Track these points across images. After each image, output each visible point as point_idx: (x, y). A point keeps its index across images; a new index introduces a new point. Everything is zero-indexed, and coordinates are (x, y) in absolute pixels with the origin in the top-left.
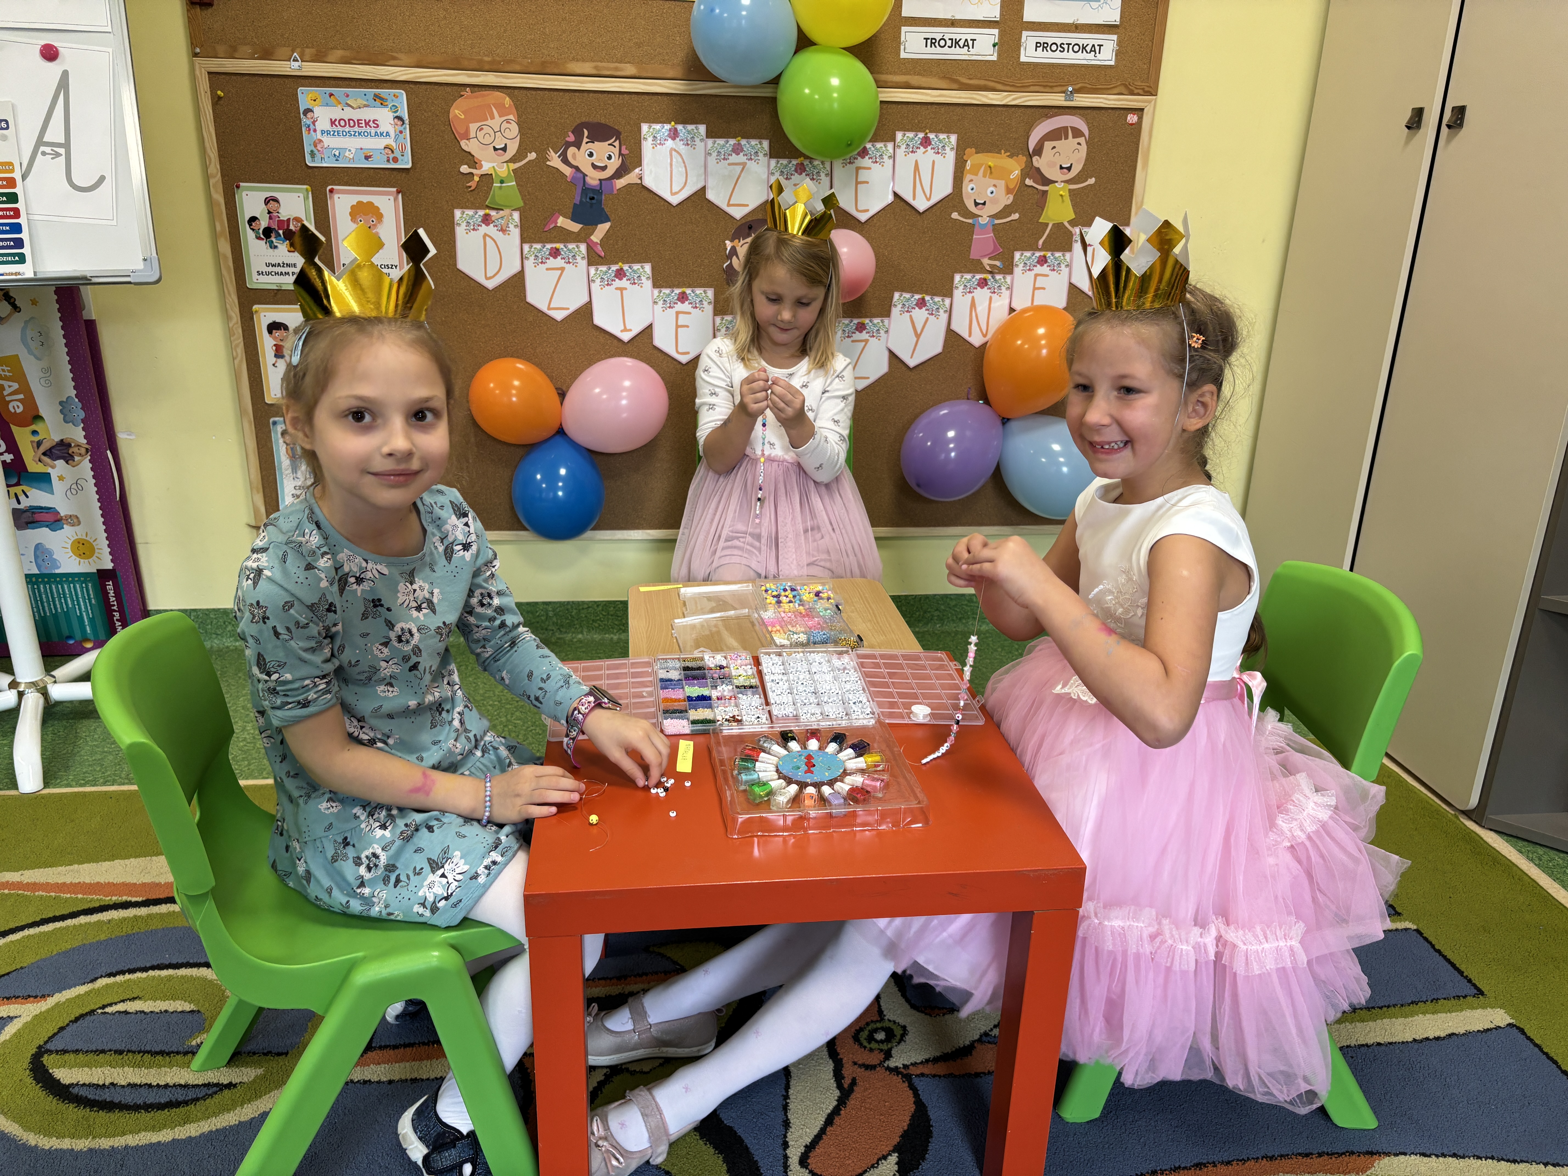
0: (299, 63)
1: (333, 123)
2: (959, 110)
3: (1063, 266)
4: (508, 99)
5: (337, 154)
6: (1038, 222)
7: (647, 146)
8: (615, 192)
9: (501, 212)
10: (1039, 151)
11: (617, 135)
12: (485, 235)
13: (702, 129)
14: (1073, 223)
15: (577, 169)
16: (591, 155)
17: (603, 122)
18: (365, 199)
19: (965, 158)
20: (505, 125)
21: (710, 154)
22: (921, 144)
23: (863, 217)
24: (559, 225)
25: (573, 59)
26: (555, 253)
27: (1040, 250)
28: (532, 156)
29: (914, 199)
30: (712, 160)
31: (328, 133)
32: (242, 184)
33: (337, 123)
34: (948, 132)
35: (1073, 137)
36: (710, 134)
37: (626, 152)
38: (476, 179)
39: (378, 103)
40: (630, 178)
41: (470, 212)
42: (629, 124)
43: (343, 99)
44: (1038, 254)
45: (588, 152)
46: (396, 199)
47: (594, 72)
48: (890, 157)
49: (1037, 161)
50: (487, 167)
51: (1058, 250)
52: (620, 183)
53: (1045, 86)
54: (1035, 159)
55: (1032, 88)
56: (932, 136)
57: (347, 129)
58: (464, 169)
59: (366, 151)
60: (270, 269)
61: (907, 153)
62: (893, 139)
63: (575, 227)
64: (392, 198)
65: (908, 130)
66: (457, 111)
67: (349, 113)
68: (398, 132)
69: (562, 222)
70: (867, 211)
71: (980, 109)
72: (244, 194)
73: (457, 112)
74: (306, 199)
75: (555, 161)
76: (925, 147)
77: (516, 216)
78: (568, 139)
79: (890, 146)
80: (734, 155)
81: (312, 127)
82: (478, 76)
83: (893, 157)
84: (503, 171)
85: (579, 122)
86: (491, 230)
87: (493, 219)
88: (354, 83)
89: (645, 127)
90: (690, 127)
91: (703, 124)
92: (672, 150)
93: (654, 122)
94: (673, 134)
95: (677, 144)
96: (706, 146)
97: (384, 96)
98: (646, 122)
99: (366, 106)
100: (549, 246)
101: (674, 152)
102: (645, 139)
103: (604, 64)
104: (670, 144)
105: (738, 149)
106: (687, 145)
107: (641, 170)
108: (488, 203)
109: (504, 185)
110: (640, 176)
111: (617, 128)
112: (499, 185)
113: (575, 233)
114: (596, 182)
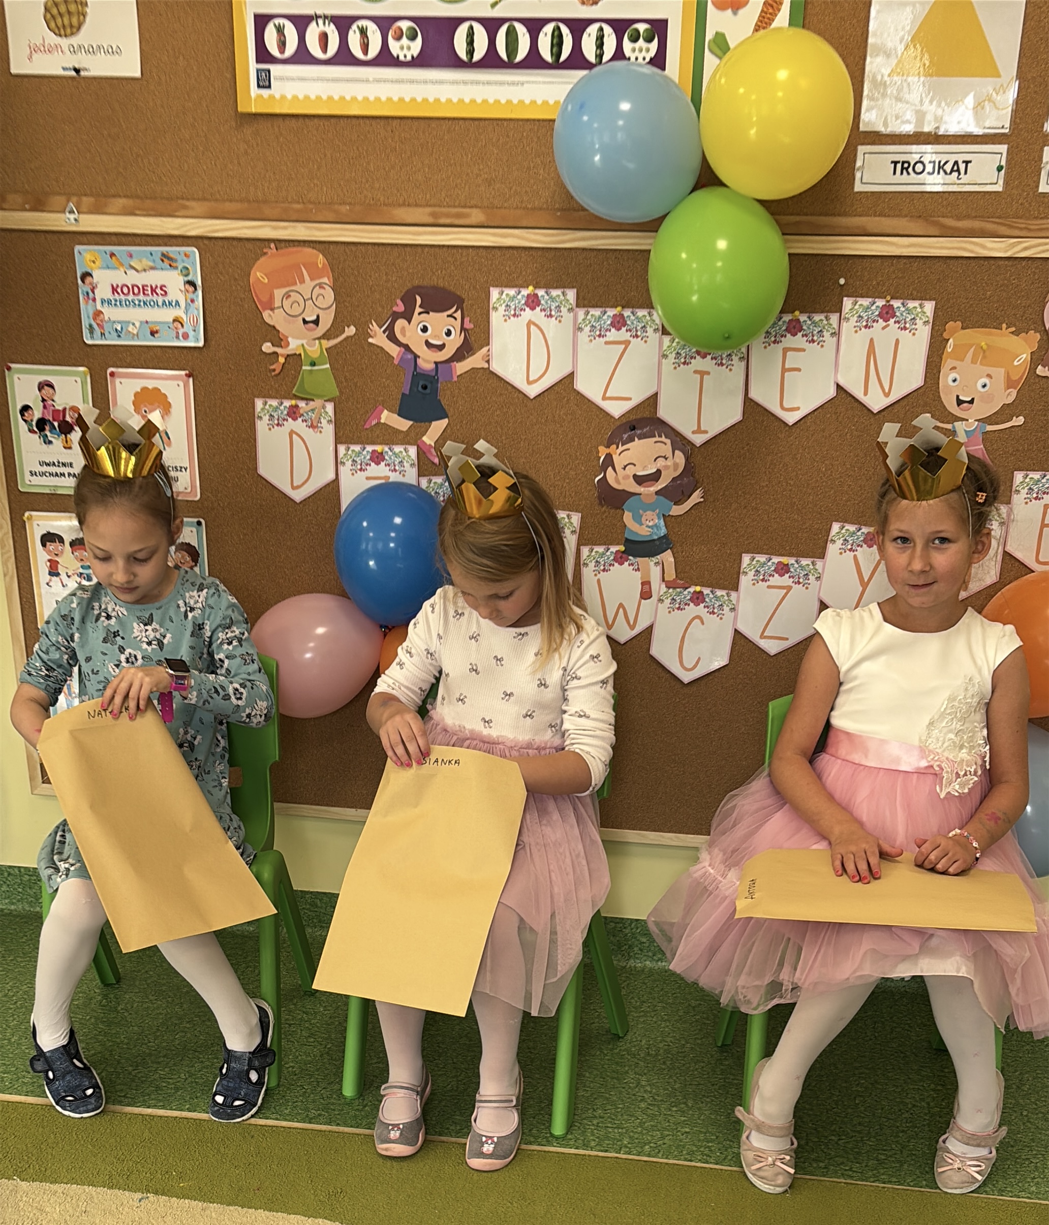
0: (76, 216)
1: (114, 290)
2: (940, 265)
4: (321, 256)
5: (119, 328)
7: (496, 318)
8: (455, 379)
9: (311, 403)
11: (459, 302)
12: (292, 433)
13: (571, 294)
15: (407, 348)
16: (425, 329)
17: (441, 285)
18: (150, 384)
19: (945, 335)
20: (317, 290)
21: (580, 329)
22: (880, 315)
23: (791, 418)
24: (382, 421)
25: (404, 204)
26: (378, 458)
28: (351, 331)
29: (865, 393)
30: (584, 336)
31: (109, 302)
32: (13, 366)
33: (119, 290)
34: (921, 299)
36: (583, 302)
37: (470, 326)
38: (282, 360)
39: (166, 264)
40: (473, 362)
41: (274, 403)
42: (475, 288)
43: (125, 259)
45: (421, 326)
46: (186, 386)
47: (430, 220)
48: (833, 334)
50: (294, 345)
52: (461, 368)
56: (897, 304)
57: (131, 297)
58: (267, 347)
59: (150, 325)
60: (45, 469)
61: (858, 329)
62: (839, 309)
63: (404, 424)
64: (181, 384)
65: (863, 296)
67: (133, 278)
68: (189, 301)
69: (387, 417)
70: (798, 409)
71: (973, 263)
72: (16, 376)
73: (258, 275)
74: (84, 384)
75: (378, 338)
76: (886, 320)
77: (330, 407)
78: (395, 309)
79: (834, 318)
80: (613, 330)
81: (91, 294)
82: (285, 228)
83: (836, 334)
84: (315, 350)
85: (409, 286)
86: (298, 425)
87: (301, 411)
88: (138, 240)
89: (495, 293)
90: (555, 293)
91: (573, 287)
92: (530, 323)
93: (506, 286)
94: (533, 302)
95: (537, 315)
96: (575, 318)
97: (171, 255)
98: (497, 286)
99: (152, 268)
100: (370, 448)
101: (532, 327)
102: (496, 309)
103: (443, 209)
104: (528, 314)
105: (619, 322)
106: (550, 316)
107: (489, 350)
108: (296, 391)
109: (316, 368)
110: (487, 359)
111: (459, 293)
112: (309, 368)
113: (402, 432)
114: (431, 366)
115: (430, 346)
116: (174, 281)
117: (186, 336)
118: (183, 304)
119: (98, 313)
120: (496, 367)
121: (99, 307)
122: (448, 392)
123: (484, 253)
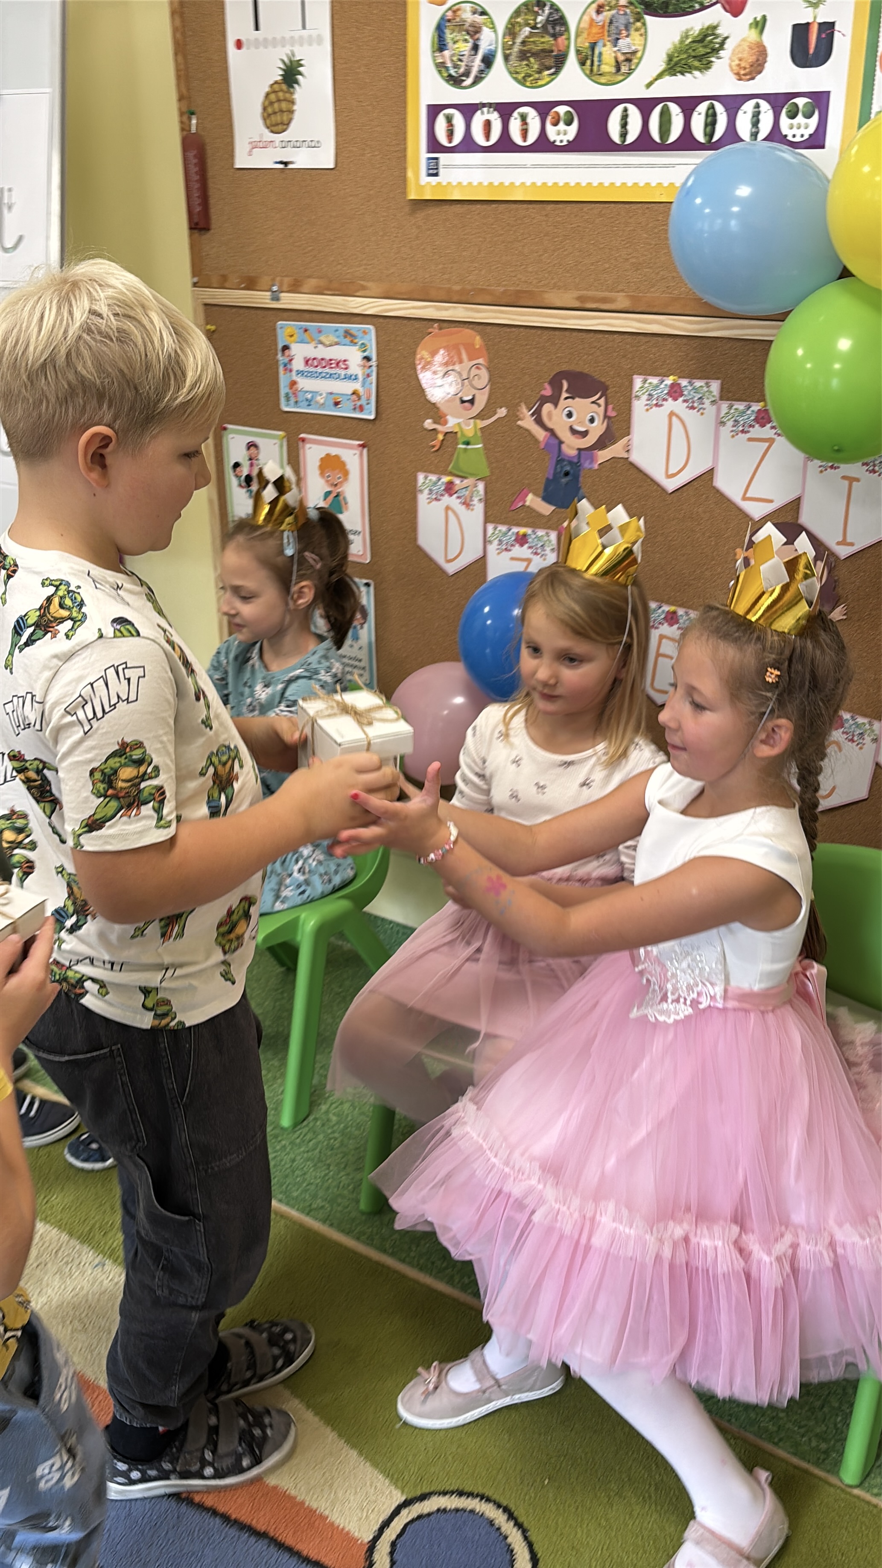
0: (277, 294)
1: (307, 362)
4: (478, 338)
5: (309, 398)
7: (639, 406)
8: (595, 467)
9: (465, 481)
11: (603, 389)
12: (448, 508)
13: (715, 386)
15: (552, 432)
16: (570, 415)
17: (586, 371)
18: (334, 451)
20: (474, 371)
21: (723, 423)
24: (527, 503)
25: (555, 286)
26: (522, 540)
28: (502, 412)
30: (726, 431)
31: (303, 373)
32: (230, 426)
33: (310, 363)
36: (726, 395)
37: (613, 414)
38: (441, 437)
39: (348, 340)
40: (616, 450)
41: (433, 478)
42: (618, 375)
43: (316, 335)
45: (566, 412)
46: (361, 455)
47: (577, 304)
50: (452, 423)
52: (603, 455)
57: (319, 369)
58: (428, 424)
59: (335, 397)
63: (546, 509)
64: (358, 453)
66: (423, 352)
67: (321, 352)
68: (365, 376)
69: (532, 500)
72: (230, 437)
74: (281, 446)
75: (527, 422)
77: (481, 486)
78: (544, 392)
80: (757, 426)
81: (288, 366)
82: (446, 309)
84: (470, 429)
85: (557, 370)
86: (453, 501)
87: (457, 488)
88: (327, 317)
89: (638, 381)
90: (698, 383)
91: (718, 379)
92: (672, 414)
93: (650, 374)
94: (675, 392)
95: (678, 406)
96: (719, 410)
97: (354, 332)
98: (640, 374)
99: (337, 344)
100: (515, 530)
101: (674, 419)
102: (638, 397)
103: (590, 293)
104: (671, 405)
105: (763, 418)
106: (693, 408)
107: (629, 440)
108: (453, 467)
109: (469, 447)
110: (627, 449)
111: (603, 380)
112: (464, 446)
113: (544, 516)
114: (573, 453)
115: (574, 431)
116: (353, 356)
117: (361, 409)
118: (360, 377)
119: (293, 383)
120: (636, 457)
121: (295, 378)
123: (629, 339)
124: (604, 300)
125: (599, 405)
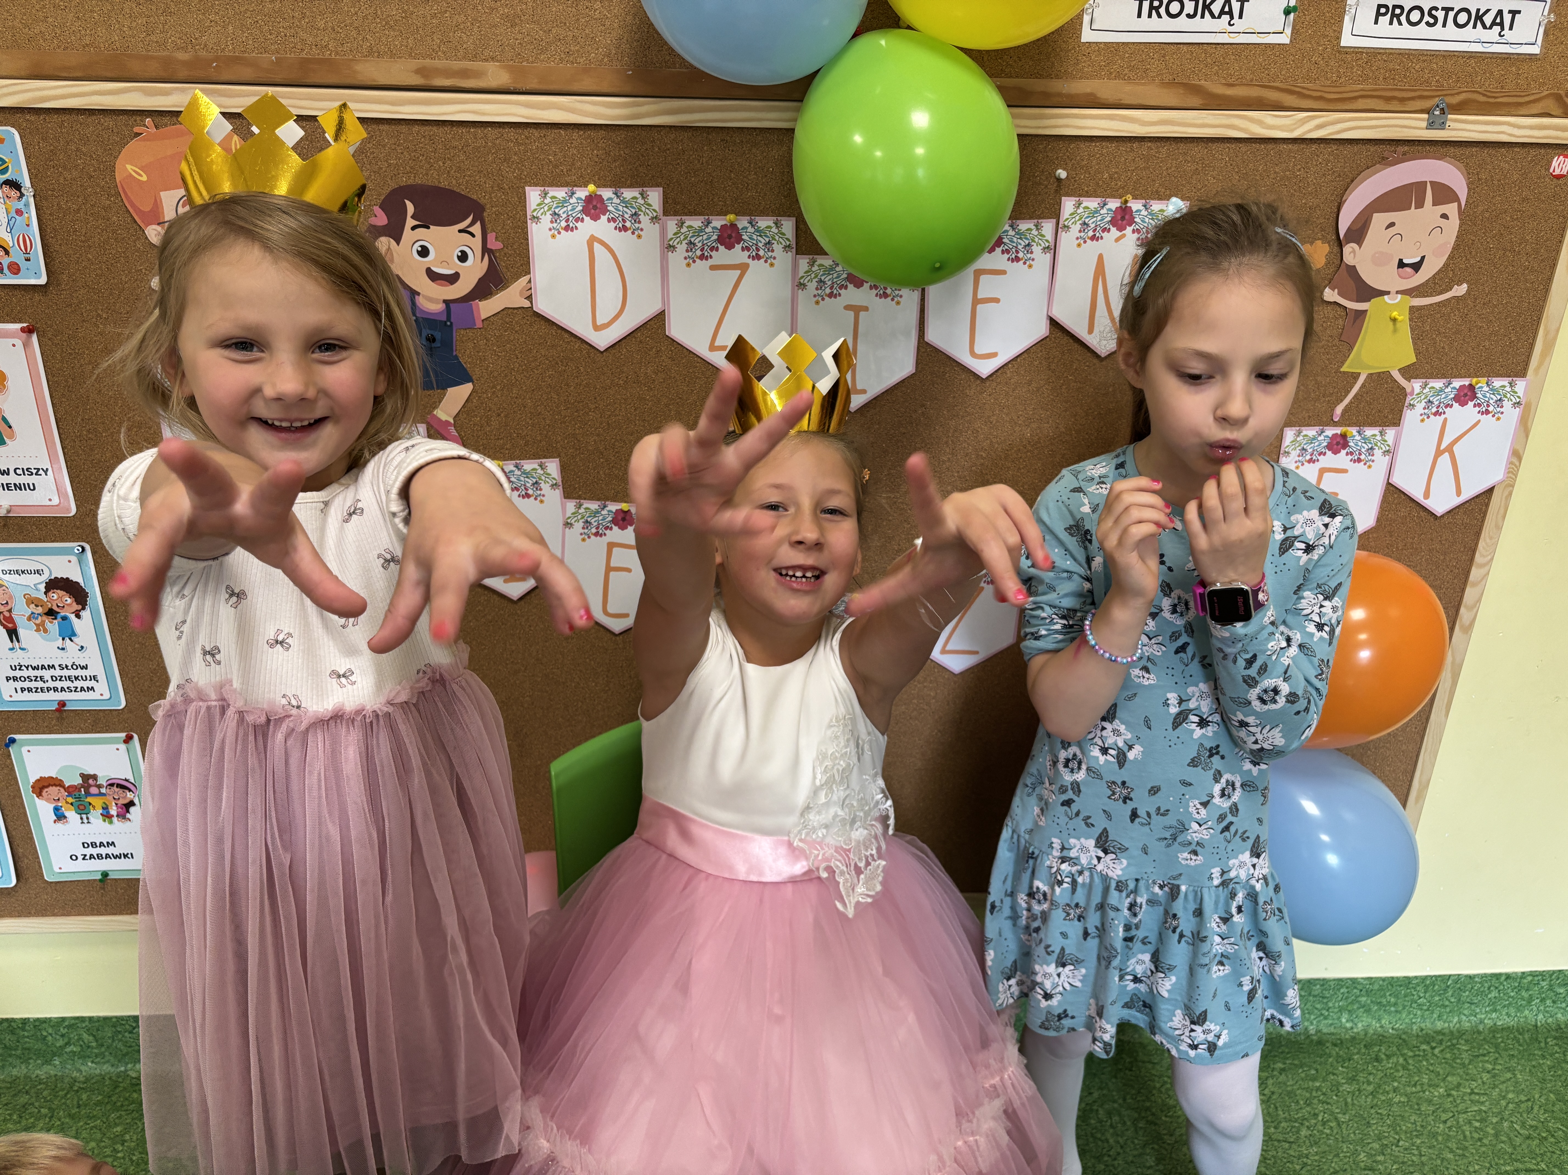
2: (1197, 151)
3: (1378, 452)
6: (1337, 371)
7: (537, 233)
8: (479, 324)
10: (1358, 233)
11: (476, 211)
13: (655, 197)
14: (1409, 372)
16: (424, 252)
17: (444, 184)
21: (671, 248)
22: (1113, 222)
23: (985, 368)
25: (371, 52)
27: (1336, 424)
29: (1091, 330)
30: (677, 258)
34: (1173, 196)
35: (1435, 204)
36: (671, 207)
37: (496, 246)
40: (508, 298)
42: (500, 188)
44: (1330, 432)
45: (417, 247)
46: (26, 345)
47: (417, 81)
48: (1046, 249)
49: (1351, 254)
51: (1372, 424)
52: (487, 308)
53: (1388, 99)
54: (1349, 249)
55: (1361, 104)
56: (1136, 205)
61: (1081, 241)
62: (1055, 213)
64: (19, 343)
65: (1088, 195)
66: (129, 167)
68: (13, 214)
70: (994, 355)
71: (1243, 147)
76: (1121, 229)
78: (373, 221)
79: (1048, 227)
80: (722, 248)
82: (166, 93)
83: (1053, 249)
85: (393, 185)
89: (533, 195)
90: (629, 194)
91: (656, 186)
92: (592, 240)
93: (552, 185)
94: (594, 208)
95: (602, 228)
96: (663, 231)
98: (536, 185)
101: (596, 245)
102: (536, 219)
103: (437, 63)
104: (588, 227)
105: (730, 237)
106: (625, 229)
107: (530, 281)
110: (528, 293)
114: (439, 307)
115: (432, 275)
117: (15, 269)
120: (543, 305)
122: (471, 345)
123: (511, 133)
124: (464, 73)
125: (473, 235)
